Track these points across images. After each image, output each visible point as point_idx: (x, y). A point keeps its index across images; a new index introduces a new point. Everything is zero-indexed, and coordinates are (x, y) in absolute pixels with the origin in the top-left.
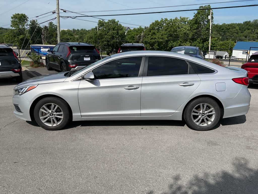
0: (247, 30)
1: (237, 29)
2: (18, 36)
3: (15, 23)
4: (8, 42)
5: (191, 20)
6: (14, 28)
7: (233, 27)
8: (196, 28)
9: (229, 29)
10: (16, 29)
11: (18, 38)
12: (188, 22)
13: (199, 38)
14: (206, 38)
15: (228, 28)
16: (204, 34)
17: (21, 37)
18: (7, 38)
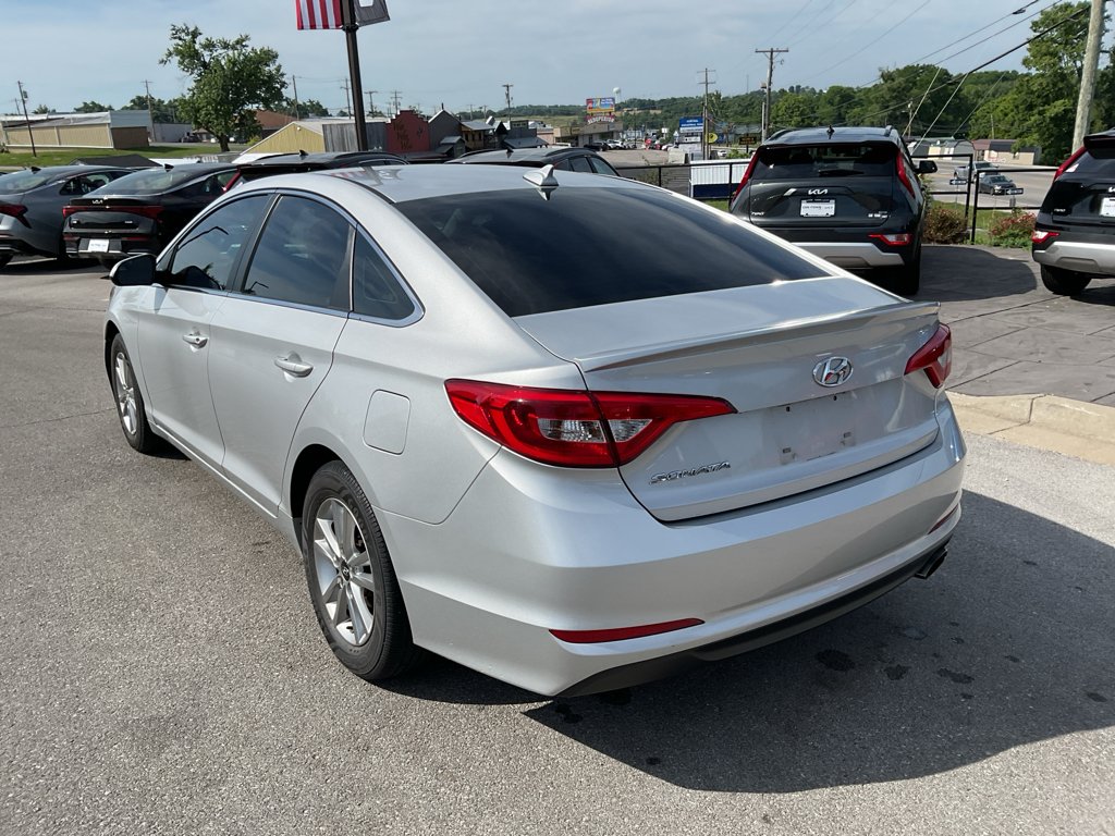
2: (1044, 104)
3: (1044, 47)
4: (1006, 132)
6: (1034, 71)
10: (1042, 75)
11: (1040, 113)
17: (1056, 110)
18: (1006, 115)
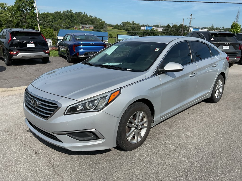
0: (60, 20)
1: (51, 18)
5: (13, 7)
7: (47, 16)
8: (19, 15)
9: (45, 17)
12: (7, 9)
13: (25, 25)
14: (32, 26)
15: (43, 16)
16: (30, 22)
